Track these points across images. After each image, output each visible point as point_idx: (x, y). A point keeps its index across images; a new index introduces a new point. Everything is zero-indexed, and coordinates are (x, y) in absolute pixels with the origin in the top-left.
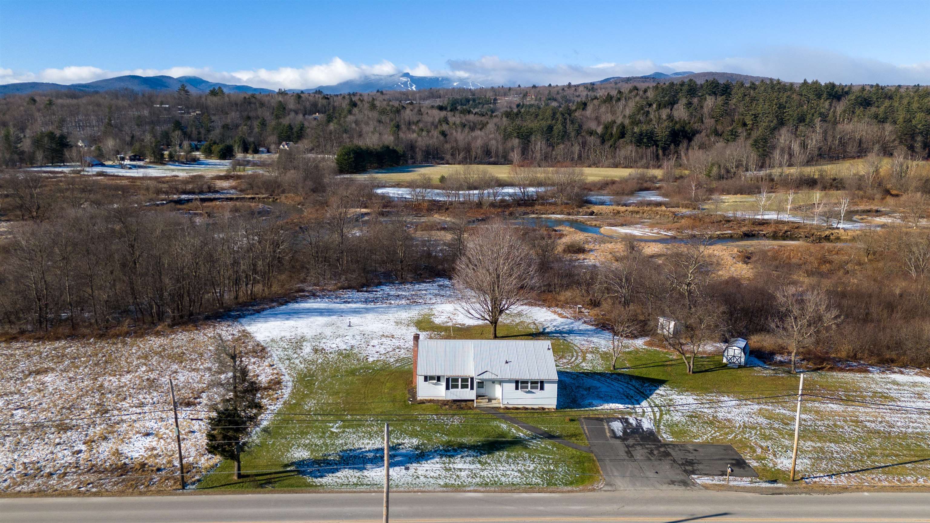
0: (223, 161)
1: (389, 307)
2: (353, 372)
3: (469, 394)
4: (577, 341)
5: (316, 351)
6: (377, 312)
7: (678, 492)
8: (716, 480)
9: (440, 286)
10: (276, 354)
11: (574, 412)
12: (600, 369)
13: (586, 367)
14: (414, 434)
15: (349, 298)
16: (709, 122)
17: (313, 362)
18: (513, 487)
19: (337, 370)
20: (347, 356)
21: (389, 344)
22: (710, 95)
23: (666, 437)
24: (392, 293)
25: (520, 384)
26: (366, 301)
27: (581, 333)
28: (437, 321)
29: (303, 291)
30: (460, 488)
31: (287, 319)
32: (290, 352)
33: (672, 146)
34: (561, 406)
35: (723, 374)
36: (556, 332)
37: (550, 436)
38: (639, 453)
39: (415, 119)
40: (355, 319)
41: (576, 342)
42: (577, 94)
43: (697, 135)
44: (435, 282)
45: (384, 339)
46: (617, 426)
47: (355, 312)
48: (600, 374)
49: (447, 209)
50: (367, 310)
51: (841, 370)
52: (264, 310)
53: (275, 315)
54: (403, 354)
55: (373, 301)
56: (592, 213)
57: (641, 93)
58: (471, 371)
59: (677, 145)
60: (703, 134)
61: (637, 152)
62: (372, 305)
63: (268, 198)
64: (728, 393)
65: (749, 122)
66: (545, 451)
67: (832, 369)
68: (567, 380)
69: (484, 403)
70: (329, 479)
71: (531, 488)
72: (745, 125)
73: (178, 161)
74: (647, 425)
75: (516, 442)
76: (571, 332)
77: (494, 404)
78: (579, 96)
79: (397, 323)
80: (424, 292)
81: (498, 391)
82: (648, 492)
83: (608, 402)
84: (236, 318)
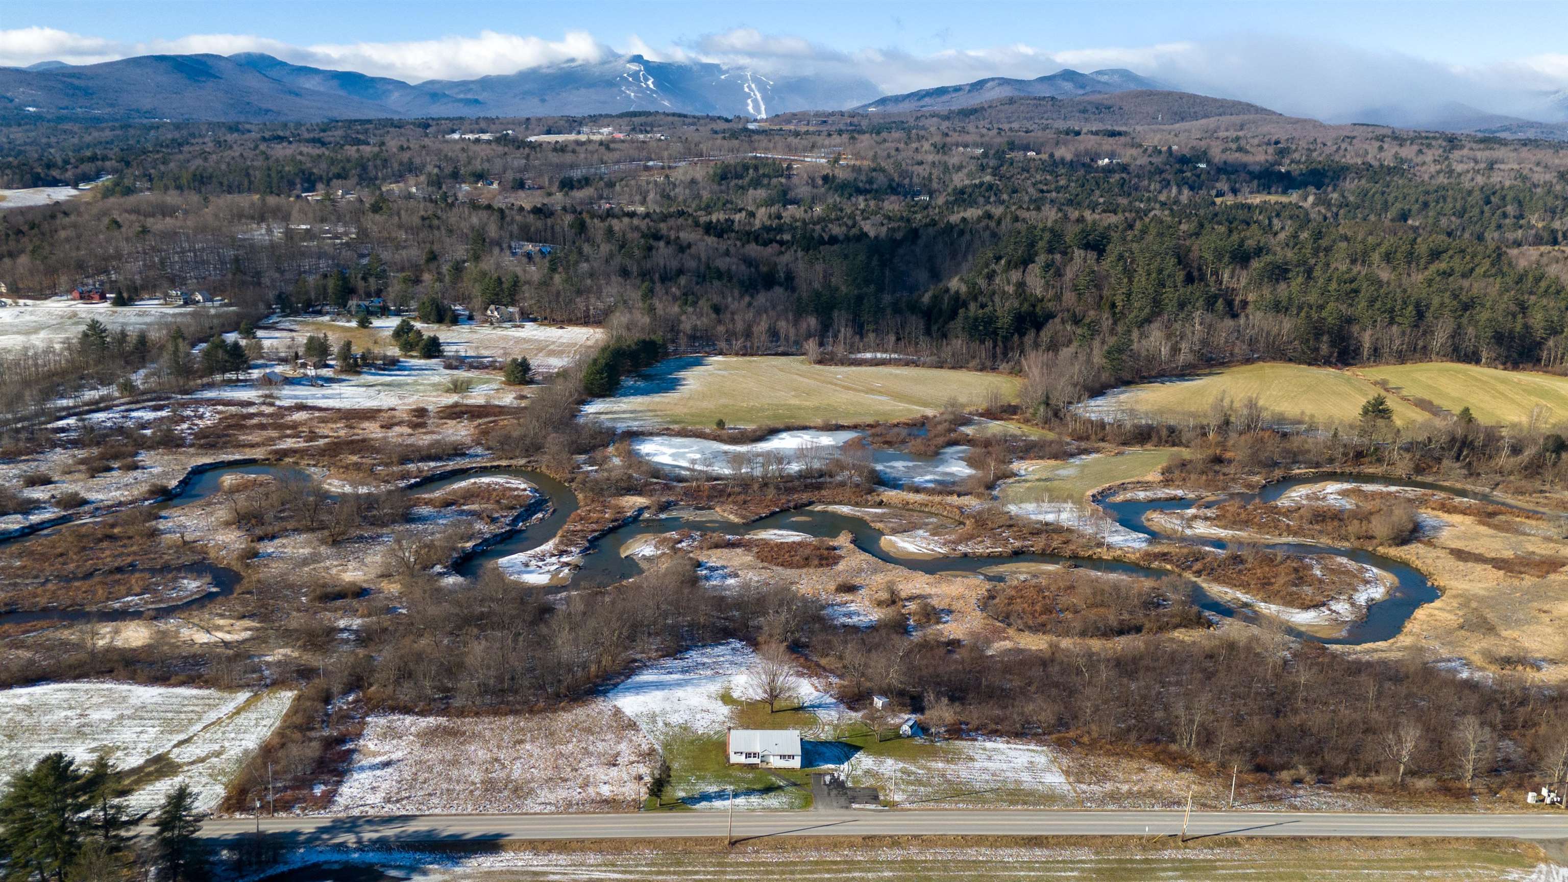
0: (428, 361)
1: (700, 679)
2: (692, 742)
3: (756, 761)
4: (822, 714)
5: (666, 725)
6: (693, 684)
7: (843, 811)
8: (861, 806)
9: (733, 649)
10: (644, 727)
11: (808, 770)
12: (830, 738)
13: (823, 737)
14: (731, 783)
15: (670, 667)
16: (1069, 297)
17: (667, 734)
18: (776, 810)
19: (683, 740)
20: (685, 729)
21: (709, 717)
22: (1079, 248)
23: (850, 784)
24: (699, 660)
25: (783, 757)
26: (684, 671)
27: (826, 706)
28: (735, 695)
29: (635, 661)
30: (754, 810)
31: (638, 694)
32: (651, 726)
33: (1016, 337)
34: (803, 766)
35: (896, 743)
36: (813, 706)
37: (795, 784)
38: (834, 792)
39: (674, 264)
40: (680, 693)
41: (821, 716)
42: (919, 157)
43: (1051, 321)
44: (728, 643)
45: (704, 714)
46: (828, 778)
47: (679, 684)
48: (830, 743)
49: (729, 495)
50: (687, 682)
51: (962, 739)
52: (618, 684)
53: (628, 689)
54: (717, 727)
55: (687, 671)
56: (880, 504)
57: (993, 224)
58: (758, 749)
59: (1022, 335)
60: (1057, 320)
61: (968, 348)
62: (687, 676)
63: (525, 466)
64: (890, 756)
65: (1119, 304)
66: (792, 792)
67: (957, 739)
68: (810, 747)
69: (764, 765)
70: (698, 806)
71: (784, 810)
72: (1113, 306)
73: (373, 365)
74: (842, 778)
75: (780, 788)
76: (819, 706)
77: (769, 766)
78: (921, 163)
79: (709, 697)
80: (722, 659)
81: (771, 759)
82: (831, 812)
83: (827, 763)
84: (605, 693)
